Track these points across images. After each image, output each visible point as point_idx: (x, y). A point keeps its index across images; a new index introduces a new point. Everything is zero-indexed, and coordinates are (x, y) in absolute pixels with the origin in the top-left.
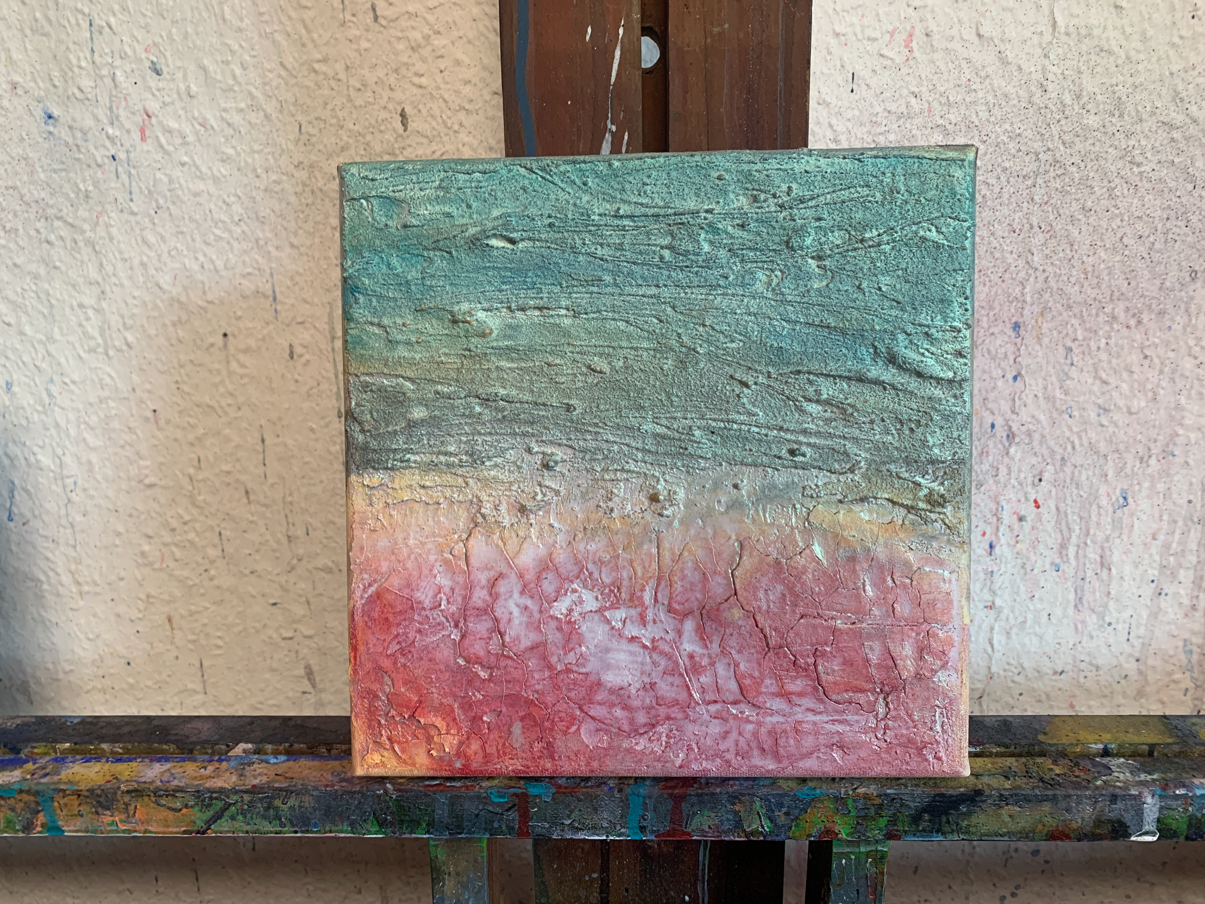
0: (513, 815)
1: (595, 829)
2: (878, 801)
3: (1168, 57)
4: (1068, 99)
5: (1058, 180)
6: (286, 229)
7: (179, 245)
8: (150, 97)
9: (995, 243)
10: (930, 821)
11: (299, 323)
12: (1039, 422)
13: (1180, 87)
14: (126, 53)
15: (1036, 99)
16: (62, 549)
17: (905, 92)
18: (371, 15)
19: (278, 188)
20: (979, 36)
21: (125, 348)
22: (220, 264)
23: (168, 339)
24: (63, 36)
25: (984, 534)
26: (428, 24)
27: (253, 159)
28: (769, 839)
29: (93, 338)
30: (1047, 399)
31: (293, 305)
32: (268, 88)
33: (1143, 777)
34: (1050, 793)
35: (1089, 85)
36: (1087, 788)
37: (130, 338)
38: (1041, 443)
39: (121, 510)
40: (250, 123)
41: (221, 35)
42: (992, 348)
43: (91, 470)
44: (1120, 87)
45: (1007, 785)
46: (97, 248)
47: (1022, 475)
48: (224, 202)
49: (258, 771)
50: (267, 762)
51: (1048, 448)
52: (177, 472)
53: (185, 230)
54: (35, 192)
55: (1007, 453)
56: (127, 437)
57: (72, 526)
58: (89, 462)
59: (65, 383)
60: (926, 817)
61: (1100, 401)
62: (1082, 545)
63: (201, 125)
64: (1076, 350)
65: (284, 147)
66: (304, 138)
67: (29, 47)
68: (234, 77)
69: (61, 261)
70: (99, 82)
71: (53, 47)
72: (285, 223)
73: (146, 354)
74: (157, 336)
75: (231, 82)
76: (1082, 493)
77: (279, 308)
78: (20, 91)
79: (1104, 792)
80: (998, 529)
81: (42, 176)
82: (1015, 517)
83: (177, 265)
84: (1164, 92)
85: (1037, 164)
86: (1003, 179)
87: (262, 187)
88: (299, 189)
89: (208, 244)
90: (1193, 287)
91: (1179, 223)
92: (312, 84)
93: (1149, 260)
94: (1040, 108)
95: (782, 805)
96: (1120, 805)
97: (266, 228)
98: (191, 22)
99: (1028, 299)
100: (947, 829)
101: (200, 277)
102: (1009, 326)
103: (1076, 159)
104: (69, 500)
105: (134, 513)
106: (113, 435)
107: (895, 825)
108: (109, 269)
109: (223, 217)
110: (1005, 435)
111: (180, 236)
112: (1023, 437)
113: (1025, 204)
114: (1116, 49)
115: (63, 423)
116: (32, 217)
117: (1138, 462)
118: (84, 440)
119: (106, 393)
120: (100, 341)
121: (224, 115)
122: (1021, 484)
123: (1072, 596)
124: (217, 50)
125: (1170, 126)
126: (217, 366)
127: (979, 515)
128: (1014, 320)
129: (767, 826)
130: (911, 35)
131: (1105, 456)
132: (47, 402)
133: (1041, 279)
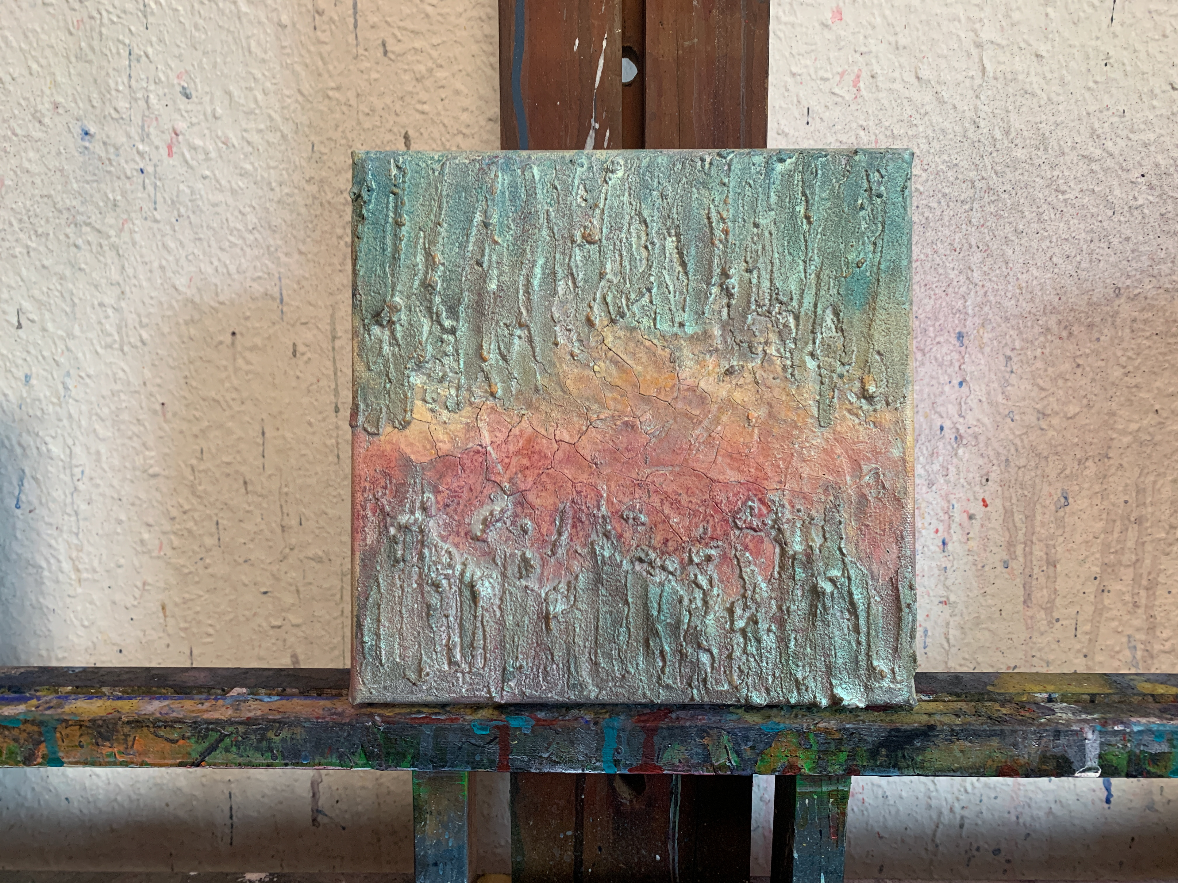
0: (494, 748)
1: (571, 762)
2: (837, 736)
3: (1084, 99)
4: (998, 135)
5: (992, 206)
6: (295, 237)
7: (196, 251)
8: (179, 117)
9: (938, 260)
10: (887, 756)
11: (302, 324)
12: (984, 425)
13: (1096, 126)
14: (160, 79)
15: (970, 134)
16: (65, 536)
17: (854, 125)
18: (381, 49)
19: (290, 200)
20: (918, 78)
21: (139, 344)
22: (232, 268)
23: (180, 337)
24: (105, 63)
25: (937, 531)
26: (432, 58)
27: (269, 174)
28: (736, 773)
29: (110, 335)
30: (990, 403)
31: (298, 307)
32: (285, 111)
33: (1084, 716)
34: (997, 728)
35: (1017, 122)
36: (1033, 725)
37: (145, 336)
38: (987, 445)
39: (124, 499)
40: (268, 142)
41: (247, 65)
42: (939, 356)
43: (98, 460)
44: (1044, 125)
45: (958, 721)
46: (121, 252)
47: (971, 475)
48: (240, 212)
49: (253, 707)
50: (261, 700)
51: (994, 449)
52: (181, 463)
53: (202, 236)
54: (67, 201)
55: (956, 454)
56: (136, 429)
57: (77, 514)
58: (98, 453)
59: (80, 377)
60: (884, 752)
61: (1039, 406)
62: (1029, 543)
63: (224, 143)
64: (1015, 359)
65: (298, 163)
66: (316, 156)
67: (72, 71)
68: (256, 101)
69: (86, 264)
70: (134, 104)
71: (94, 72)
72: (294, 232)
73: (160, 352)
74: (170, 333)
75: (253, 106)
76: (1026, 493)
77: (285, 309)
78: (60, 110)
79: (1048, 728)
80: (949, 527)
81: (75, 186)
82: (965, 515)
83: (192, 269)
84: (1082, 129)
85: (973, 191)
86: (943, 203)
87: (276, 199)
88: (309, 201)
89: (222, 249)
90: (1117, 302)
91: (1102, 245)
92: (325, 109)
93: (1076, 278)
94: (973, 142)
95: (746, 739)
96: (1063, 741)
97: (277, 236)
98: (221, 53)
99: (970, 312)
100: (903, 764)
101: (214, 280)
102: (953, 335)
103: (1008, 187)
104: (76, 489)
105: (138, 502)
106: (122, 427)
107: (854, 759)
108: (130, 271)
109: (240, 226)
110: (953, 437)
111: (197, 243)
112: (970, 439)
113: (964, 226)
114: (1039, 92)
115: (75, 416)
116: (63, 222)
117: (1076, 463)
118: (95, 431)
119: (118, 387)
120: (117, 337)
121: (245, 134)
122: (970, 484)
123: (1021, 592)
124: (243, 78)
125: (1089, 159)
126: (224, 363)
127: (932, 513)
128: (957, 330)
129: (734, 761)
130: (858, 77)
131: (1046, 458)
132: (63, 394)
133: (981, 292)
